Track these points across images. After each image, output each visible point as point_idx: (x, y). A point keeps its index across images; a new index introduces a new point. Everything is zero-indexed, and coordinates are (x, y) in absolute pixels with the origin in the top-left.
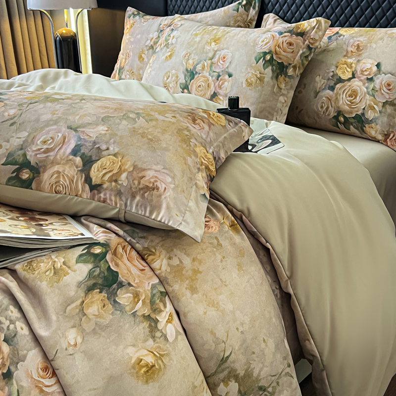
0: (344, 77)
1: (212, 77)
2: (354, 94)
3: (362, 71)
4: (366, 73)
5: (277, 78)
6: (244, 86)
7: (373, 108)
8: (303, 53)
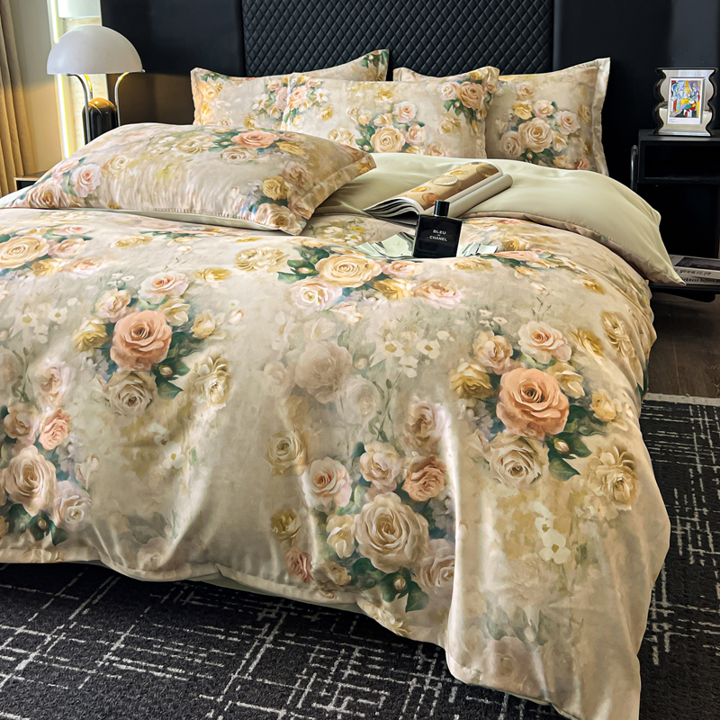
0: (524, 118)
1: (399, 129)
2: (538, 131)
3: (541, 111)
4: (545, 112)
5: (471, 122)
6: (441, 133)
7: (559, 141)
8: (486, 99)
